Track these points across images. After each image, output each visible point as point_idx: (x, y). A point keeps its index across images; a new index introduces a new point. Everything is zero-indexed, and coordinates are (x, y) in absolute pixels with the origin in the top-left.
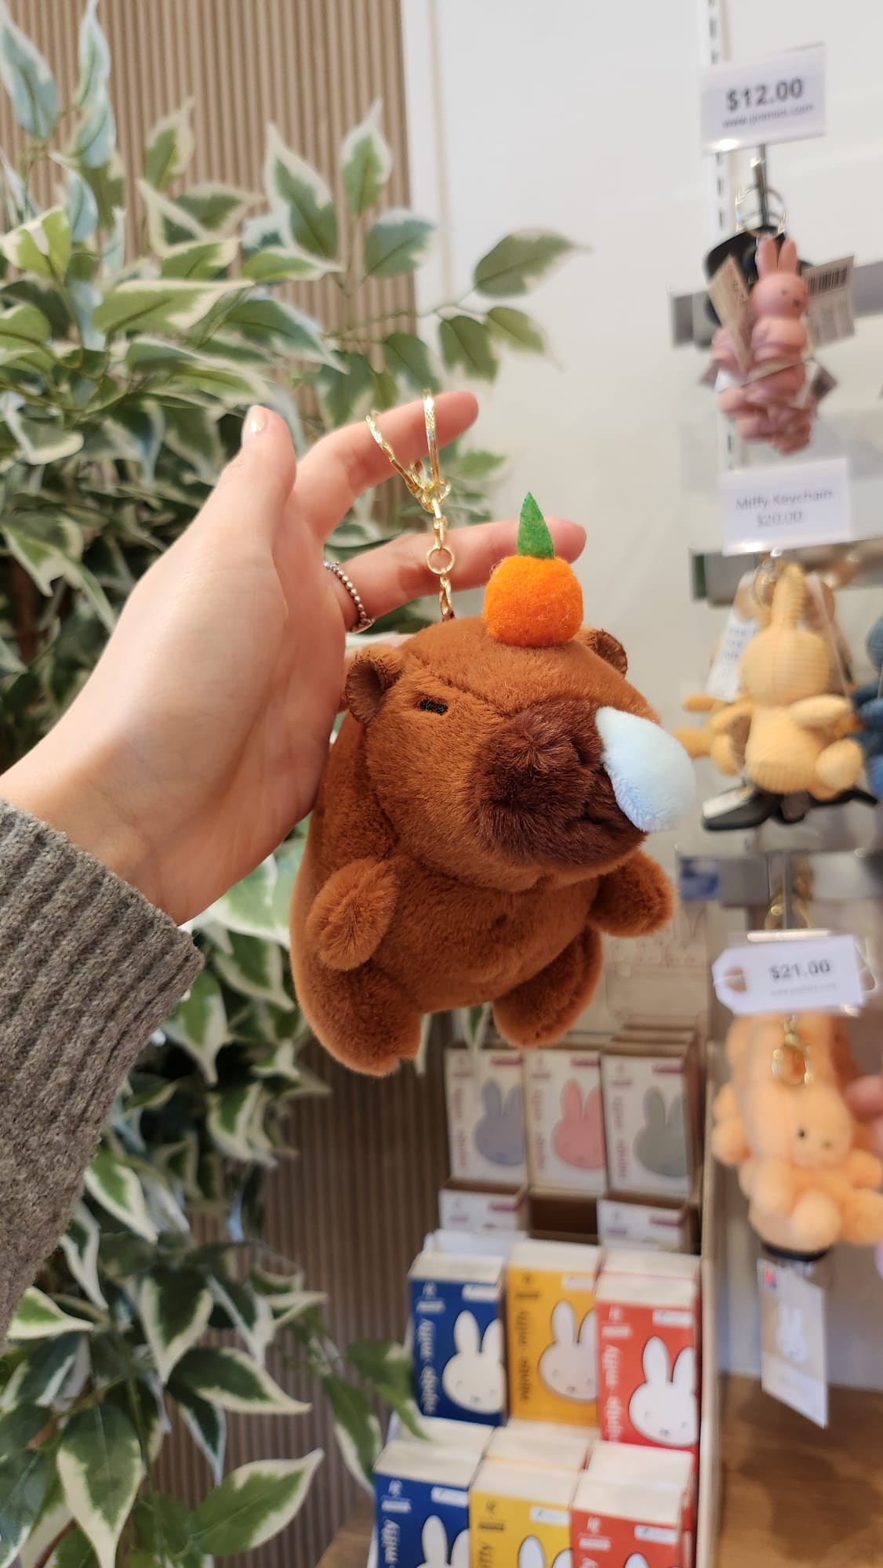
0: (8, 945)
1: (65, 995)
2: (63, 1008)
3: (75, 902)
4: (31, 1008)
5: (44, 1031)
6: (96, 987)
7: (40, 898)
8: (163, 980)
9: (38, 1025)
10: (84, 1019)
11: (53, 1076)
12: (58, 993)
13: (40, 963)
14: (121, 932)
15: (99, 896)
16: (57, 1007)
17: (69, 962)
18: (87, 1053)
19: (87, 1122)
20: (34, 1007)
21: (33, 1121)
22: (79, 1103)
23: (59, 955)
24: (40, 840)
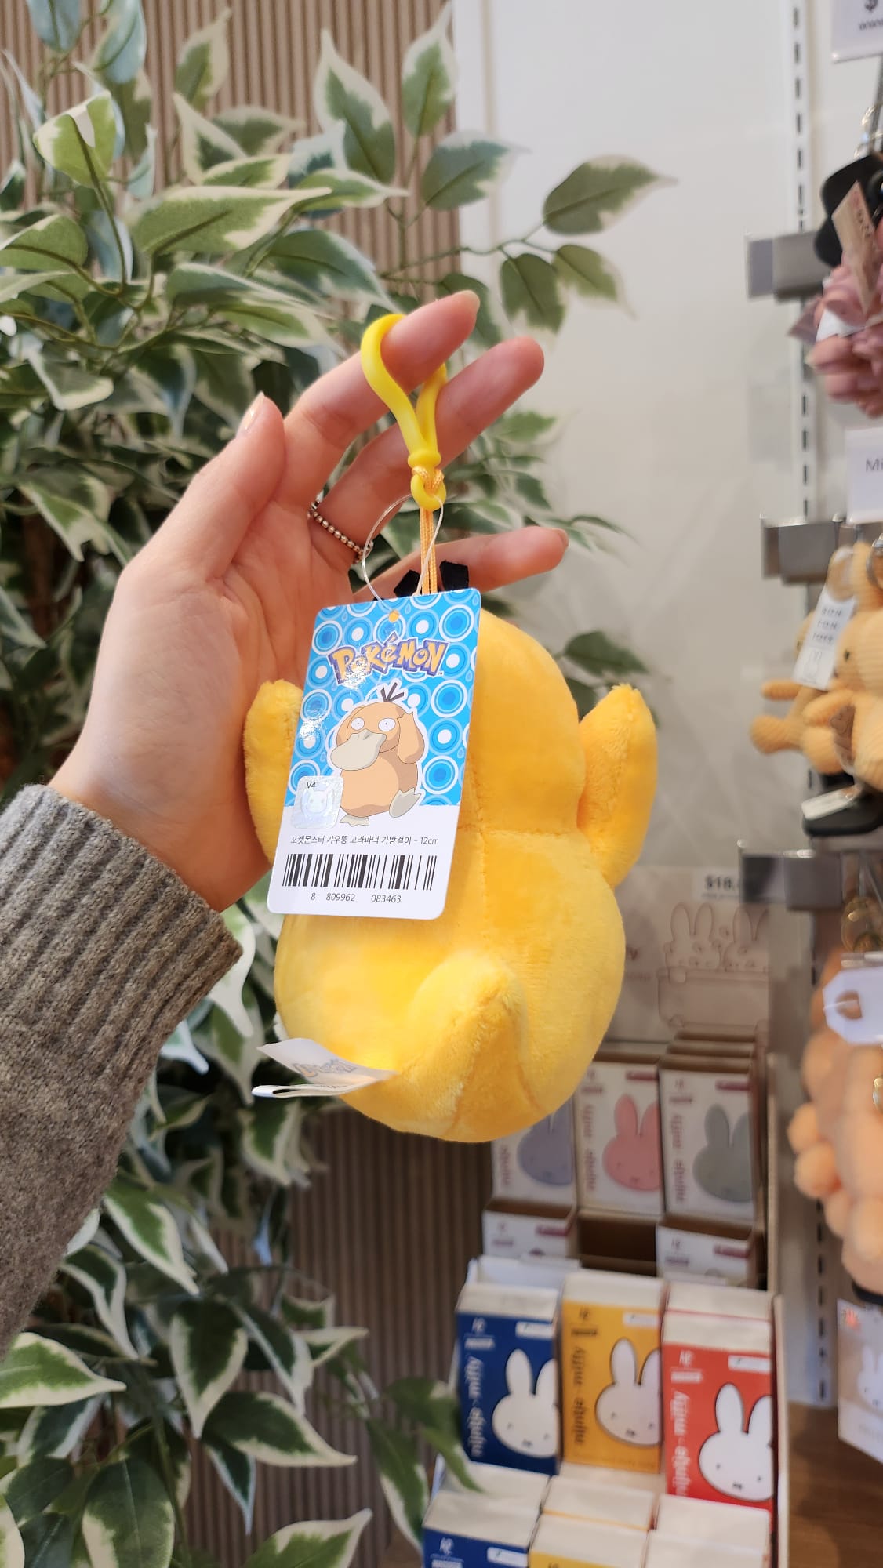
0: (63, 916)
1: (112, 962)
2: (110, 973)
3: (119, 880)
4: (82, 971)
5: (94, 992)
6: (139, 956)
7: (90, 877)
8: (197, 955)
9: (89, 986)
10: (128, 984)
11: (100, 1032)
12: (106, 960)
13: (92, 931)
14: (159, 908)
15: (141, 876)
16: (104, 972)
17: (115, 932)
18: (131, 1016)
19: (131, 1078)
20: (85, 970)
21: (82, 1071)
22: (123, 1058)
23: (107, 926)
24: (88, 827)
